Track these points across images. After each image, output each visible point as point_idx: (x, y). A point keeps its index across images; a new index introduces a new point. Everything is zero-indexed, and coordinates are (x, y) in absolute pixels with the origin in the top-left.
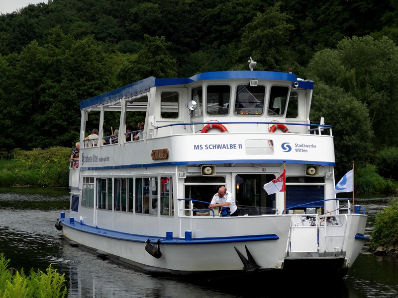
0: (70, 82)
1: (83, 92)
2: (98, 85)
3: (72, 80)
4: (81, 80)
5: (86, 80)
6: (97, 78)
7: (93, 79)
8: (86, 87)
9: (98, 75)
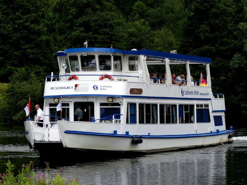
0: (6, 16)
1: (19, 26)
2: (34, 18)
3: (7, 14)
4: (17, 14)
5: (22, 13)
6: (33, 11)
7: (29, 12)
8: (21, 21)
9: (34, 8)
